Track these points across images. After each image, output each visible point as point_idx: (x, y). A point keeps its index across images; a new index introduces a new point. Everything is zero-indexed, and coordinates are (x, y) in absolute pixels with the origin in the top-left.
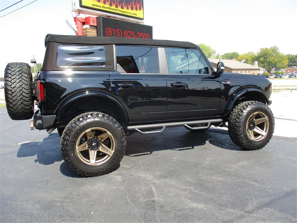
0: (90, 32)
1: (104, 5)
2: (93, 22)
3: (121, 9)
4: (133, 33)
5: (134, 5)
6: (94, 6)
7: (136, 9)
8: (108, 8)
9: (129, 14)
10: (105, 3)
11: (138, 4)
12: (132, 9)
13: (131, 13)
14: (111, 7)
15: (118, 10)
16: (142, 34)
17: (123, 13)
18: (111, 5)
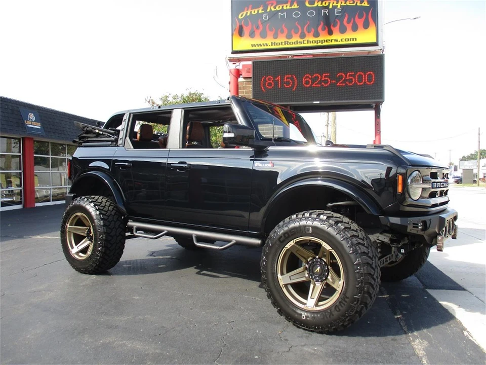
0: (244, 88)
1: (273, 41)
2: (248, 71)
3: (312, 39)
4: (325, 77)
5: (348, 22)
6: (255, 46)
7: (355, 29)
8: (283, 44)
9: (333, 43)
10: (275, 37)
11: (360, 17)
12: (343, 31)
13: (339, 39)
14: (289, 41)
15: (306, 42)
16: (350, 75)
17: (320, 44)
18: (289, 36)
